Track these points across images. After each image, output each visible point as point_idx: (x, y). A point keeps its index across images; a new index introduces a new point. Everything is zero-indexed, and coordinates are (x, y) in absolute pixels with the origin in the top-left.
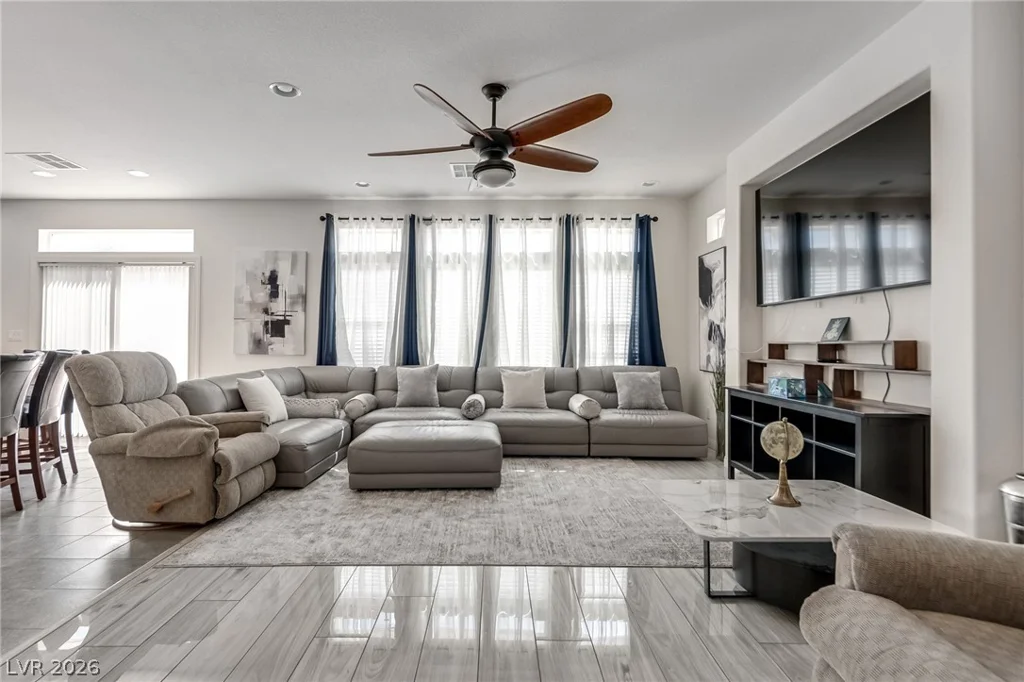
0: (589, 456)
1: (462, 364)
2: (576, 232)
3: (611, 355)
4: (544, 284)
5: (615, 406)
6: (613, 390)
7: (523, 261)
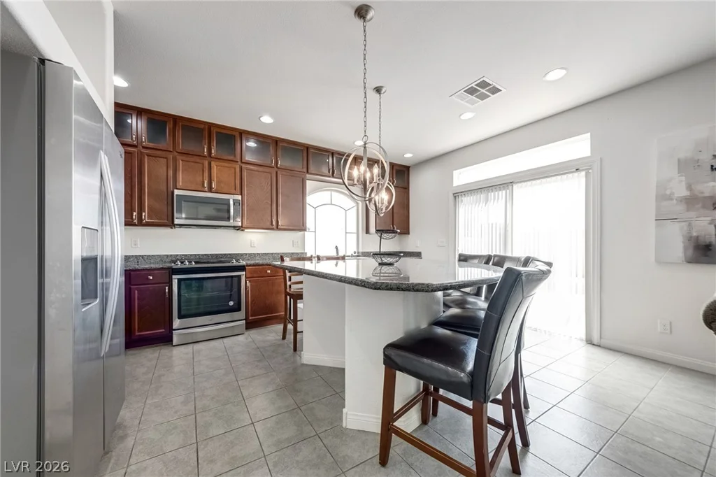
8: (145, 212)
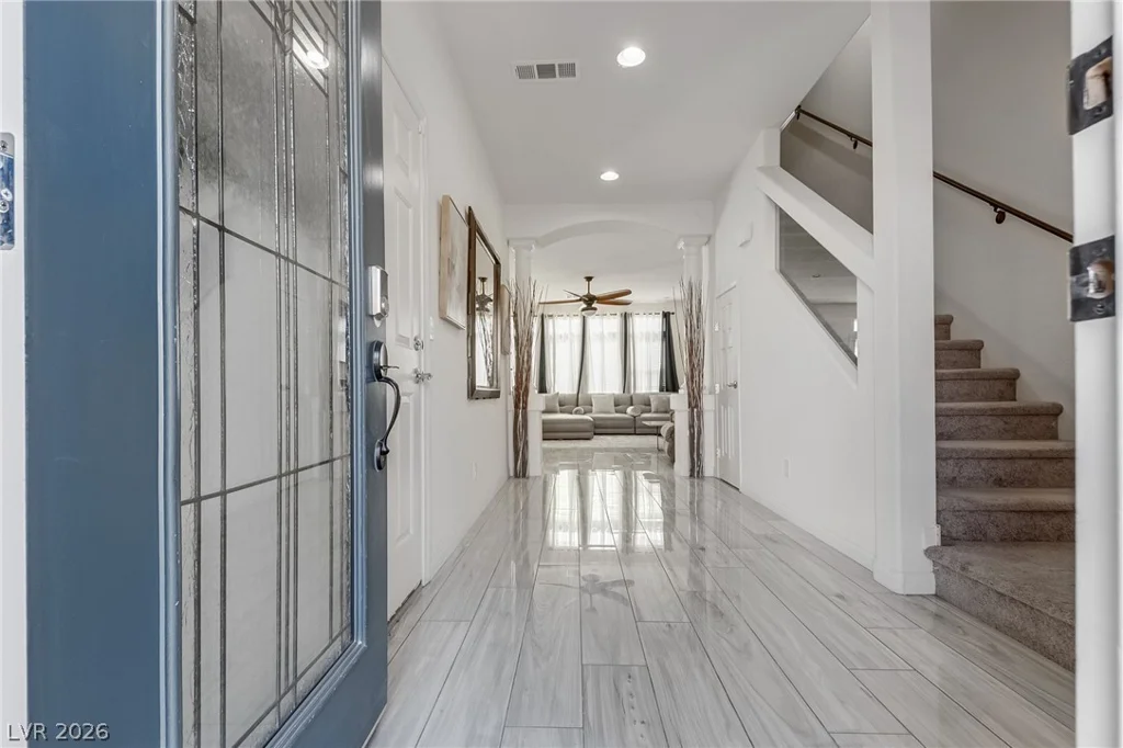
0: (635, 434)
1: (571, 393)
2: (630, 320)
3: (650, 387)
4: (614, 347)
5: (650, 411)
6: (650, 405)
7: (602, 337)
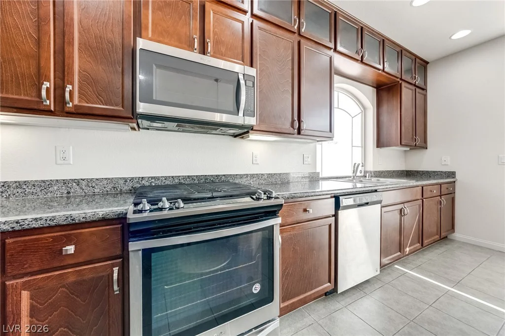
8: (72, 84)
